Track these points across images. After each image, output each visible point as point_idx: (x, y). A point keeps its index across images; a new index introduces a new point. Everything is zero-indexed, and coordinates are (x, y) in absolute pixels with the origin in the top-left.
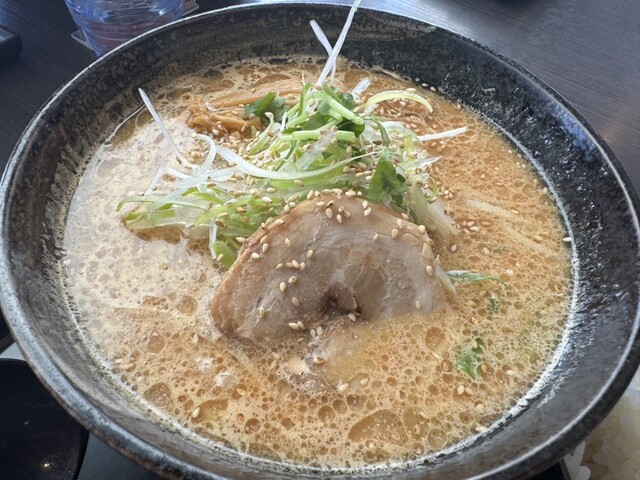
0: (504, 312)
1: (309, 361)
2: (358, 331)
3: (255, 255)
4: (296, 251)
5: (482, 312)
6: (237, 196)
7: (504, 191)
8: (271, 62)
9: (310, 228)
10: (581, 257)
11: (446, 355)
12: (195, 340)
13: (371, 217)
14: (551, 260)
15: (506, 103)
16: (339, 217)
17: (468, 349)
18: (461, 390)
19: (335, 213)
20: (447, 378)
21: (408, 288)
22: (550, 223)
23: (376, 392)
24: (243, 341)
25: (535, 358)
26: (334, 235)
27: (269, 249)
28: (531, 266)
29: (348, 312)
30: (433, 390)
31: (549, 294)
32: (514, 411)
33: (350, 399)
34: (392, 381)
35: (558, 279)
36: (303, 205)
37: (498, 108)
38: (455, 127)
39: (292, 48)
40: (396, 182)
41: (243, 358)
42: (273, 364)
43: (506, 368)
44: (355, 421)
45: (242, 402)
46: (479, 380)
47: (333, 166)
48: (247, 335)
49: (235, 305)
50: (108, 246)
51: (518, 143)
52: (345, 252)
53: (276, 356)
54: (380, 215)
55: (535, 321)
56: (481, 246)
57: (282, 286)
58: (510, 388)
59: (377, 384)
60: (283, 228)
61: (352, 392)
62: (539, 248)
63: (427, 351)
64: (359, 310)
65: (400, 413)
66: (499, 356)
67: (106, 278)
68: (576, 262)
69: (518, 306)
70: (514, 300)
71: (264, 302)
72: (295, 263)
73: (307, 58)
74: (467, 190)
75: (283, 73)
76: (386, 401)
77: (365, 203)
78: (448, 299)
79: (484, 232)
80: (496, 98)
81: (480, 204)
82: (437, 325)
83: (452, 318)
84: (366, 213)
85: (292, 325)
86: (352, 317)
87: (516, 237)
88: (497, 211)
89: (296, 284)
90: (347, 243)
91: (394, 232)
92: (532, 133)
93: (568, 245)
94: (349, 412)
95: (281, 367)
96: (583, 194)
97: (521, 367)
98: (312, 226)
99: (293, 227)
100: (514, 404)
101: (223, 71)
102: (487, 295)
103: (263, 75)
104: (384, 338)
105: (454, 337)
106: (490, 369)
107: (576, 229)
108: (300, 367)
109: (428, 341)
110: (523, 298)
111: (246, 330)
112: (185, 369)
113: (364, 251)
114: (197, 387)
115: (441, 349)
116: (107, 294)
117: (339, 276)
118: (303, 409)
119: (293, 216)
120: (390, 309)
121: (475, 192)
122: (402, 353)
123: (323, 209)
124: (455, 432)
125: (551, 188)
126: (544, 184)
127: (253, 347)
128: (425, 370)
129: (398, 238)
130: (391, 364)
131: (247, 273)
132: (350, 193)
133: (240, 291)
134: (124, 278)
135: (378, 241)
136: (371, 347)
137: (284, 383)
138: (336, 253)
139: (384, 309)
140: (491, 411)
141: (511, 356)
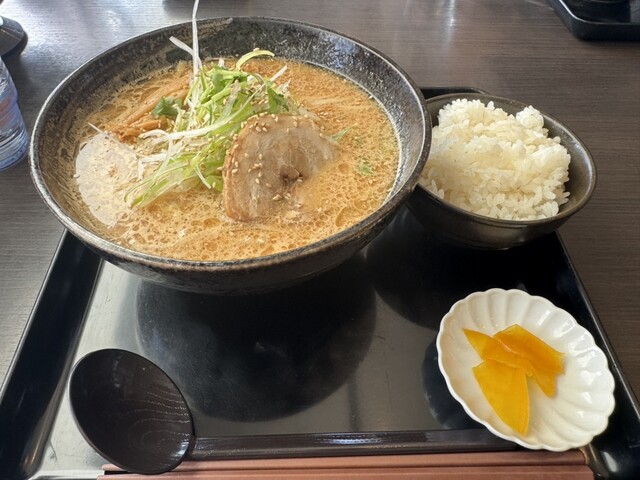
0: (365, 142)
1: (295, 209)
2: (307, 185)
3: (234, 171)
4: (253, 159)
5: (355, 147)
6: (201, 148)
7: (326, 91)
8: (138, 83)
9: (253, 143)
10: (382, 101)
11: (354, 172)
12: (232, 234)
13: (280, 122)
14: (370, 110)
15: (297, 44)
16: (264, 129)
17: (361, 165)
18: (371, 182)
19: (261, 127)
20: (362, 181)
21: (317, 151)
22: (358, 93)
23: (336, 203)
24: (256, 219)
25: (392, 152)
26: (267, 140)
27: (239, 164)
28: (363, 117)
29: (296, 179)
30: (359, 188)
31: (378, 124)
32: (398, 175)
33: (326, 213)
34: (339, 195)
35: (378, 116)
36: (241, 133)
37: (294, 50)
38: (278, 71)
39: (147, 69)
40: (280, 98)
41: (262, 227)
42: (279, 221)
43: (383, 163)
44: (335, 219)
45: (279, 242)
46: (376, 174)
47: (242, 107)
48: (256, 215)
49: (240, 203)
50: (136, 223)
51: (317, 64)
52: (277, 147)
53: (278, 217)
54: (283, 118)
55: (380, 138)
56: (335, 120)
57: (257, 181)
58: (390, 169)
59: (334, 200)
60: (239, 150)
61: (325, 209)
62: (361, 108)
63: (345, 175)
64: (301, 175)
65: (352, 205)
66: (377, 160)
67: (151, 237)
68: (381, 105)
69: (370, 136)
70: (366, 135)
71: (253, 195)
72: (256, 165)
73: (159, 71)
74: (308, 98)
75: (151, 87)
76: (343, 204)
77: (273, 115)
78: (338, 150)
79: (331, 114)
80: (289, 45)
81: (319, 102)
82: (341, 162)
83: (345, 157)
84: (276, 120)
85: (275, 198)
86: (299, 180)
87: (347, 108)
88: (329, 101)
89: (263, 177)
90: (275, 142)
91: (295, 123)
92: (320, 54)
93: (373, 99)
94: (329, 217)
95: (284, 219)
96: (364, 72)
97: (389, 159)
98: (253, 141)
99: (244, 147)
100: (396, 174)
101: (112, 102)
102: (353, 139)
103: (141, 93)
104: (322, 182)
105: (352, 163)
106: (377, 167)
107: (371, 90)
108: (293, 214)
109: (342, 172)
110: (369, 132)
111: (254, 213)
112: (237, 247)
113: (286, 142)
114: (251, 250)
115: (350, 171)
116: (160, 243)
117: (281, 162)
118: (308, 229)
119: (241, 141)
120: (315, 167)
121: (313, 98)
122: (335, 182)
123: (254, 129)
124: (381, 198)
125: (347, 77)
126: (343, 78)
127: (263, 220)
128: (350, 183)
129: (298, 127)
130: (332, 189)
131: (235, 183)
132: (261, 114)
133: (238, 195)
134: (162, 231)
135: (290, 132)
136: (318, 188)
137: (291, 225)
138: (273, 150)
139: (312, 169)
140: (389, 182)
141: (382, 157)
